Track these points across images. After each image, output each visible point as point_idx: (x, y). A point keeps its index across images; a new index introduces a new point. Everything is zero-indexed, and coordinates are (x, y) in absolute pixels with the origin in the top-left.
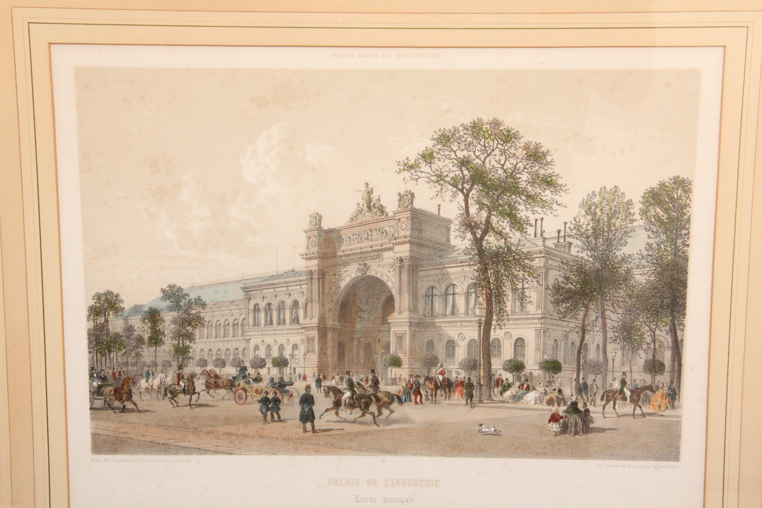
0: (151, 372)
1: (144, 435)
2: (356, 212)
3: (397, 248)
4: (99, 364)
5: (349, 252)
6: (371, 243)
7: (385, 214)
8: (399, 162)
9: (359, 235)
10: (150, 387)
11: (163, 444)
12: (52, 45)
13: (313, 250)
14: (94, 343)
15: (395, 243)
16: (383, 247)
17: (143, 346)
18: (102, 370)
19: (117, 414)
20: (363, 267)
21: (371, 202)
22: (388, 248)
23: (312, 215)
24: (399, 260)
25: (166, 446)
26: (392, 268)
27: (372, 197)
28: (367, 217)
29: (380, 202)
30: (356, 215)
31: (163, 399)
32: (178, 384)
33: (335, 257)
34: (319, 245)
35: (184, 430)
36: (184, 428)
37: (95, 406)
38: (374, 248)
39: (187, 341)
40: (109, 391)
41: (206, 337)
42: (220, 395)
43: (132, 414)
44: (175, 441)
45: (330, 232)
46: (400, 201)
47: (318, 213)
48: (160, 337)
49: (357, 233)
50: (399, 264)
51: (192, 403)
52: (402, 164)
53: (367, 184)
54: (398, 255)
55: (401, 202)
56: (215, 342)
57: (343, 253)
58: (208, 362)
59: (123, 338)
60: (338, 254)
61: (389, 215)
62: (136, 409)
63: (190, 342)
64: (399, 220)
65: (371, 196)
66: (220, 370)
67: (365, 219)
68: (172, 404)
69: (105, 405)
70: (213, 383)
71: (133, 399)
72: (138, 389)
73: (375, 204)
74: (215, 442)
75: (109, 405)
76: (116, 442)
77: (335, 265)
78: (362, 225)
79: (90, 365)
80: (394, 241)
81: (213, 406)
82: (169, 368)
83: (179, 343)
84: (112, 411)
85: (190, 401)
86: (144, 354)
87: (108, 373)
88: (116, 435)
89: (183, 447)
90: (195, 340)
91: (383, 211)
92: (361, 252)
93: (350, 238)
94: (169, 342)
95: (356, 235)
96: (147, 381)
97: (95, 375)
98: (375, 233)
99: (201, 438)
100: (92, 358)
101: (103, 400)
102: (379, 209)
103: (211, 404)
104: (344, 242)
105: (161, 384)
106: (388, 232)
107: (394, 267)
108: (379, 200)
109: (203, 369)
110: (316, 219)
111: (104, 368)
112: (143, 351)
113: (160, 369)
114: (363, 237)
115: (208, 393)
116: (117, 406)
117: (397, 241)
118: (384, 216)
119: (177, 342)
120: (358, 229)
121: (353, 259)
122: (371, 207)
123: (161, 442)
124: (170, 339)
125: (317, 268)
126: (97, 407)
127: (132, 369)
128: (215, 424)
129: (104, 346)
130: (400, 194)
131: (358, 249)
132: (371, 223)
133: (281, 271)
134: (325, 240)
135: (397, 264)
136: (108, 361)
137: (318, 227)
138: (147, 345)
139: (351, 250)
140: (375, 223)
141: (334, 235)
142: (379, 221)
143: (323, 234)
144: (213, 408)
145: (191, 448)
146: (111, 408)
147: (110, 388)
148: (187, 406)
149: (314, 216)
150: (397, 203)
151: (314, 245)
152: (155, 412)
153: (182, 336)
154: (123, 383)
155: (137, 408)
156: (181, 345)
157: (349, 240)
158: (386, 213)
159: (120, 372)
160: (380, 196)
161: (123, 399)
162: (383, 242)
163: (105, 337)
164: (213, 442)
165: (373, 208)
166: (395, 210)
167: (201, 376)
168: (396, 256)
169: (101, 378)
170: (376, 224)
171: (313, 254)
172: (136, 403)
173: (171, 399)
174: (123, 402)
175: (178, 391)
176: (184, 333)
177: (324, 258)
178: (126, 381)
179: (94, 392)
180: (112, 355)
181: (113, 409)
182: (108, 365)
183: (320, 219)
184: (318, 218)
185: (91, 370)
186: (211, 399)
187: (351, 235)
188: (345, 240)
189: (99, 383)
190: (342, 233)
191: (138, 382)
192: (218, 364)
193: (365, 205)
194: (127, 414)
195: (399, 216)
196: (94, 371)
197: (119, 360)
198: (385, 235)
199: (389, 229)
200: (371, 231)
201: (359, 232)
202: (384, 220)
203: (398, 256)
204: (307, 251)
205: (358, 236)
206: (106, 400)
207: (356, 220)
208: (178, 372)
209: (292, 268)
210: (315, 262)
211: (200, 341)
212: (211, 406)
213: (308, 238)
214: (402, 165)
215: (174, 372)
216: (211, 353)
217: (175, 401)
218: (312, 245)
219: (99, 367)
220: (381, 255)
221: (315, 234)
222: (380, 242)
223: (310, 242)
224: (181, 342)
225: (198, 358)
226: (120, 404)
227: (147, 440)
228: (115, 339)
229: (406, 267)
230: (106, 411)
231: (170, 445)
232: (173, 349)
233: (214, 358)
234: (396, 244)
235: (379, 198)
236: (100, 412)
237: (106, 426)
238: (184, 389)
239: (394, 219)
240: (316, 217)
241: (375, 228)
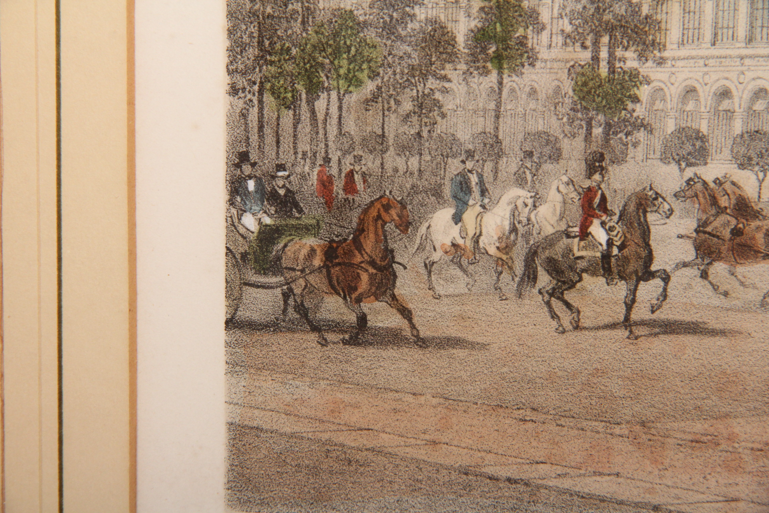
0: (474, 179)
1: (435, 443)
4: (270, 139)
10: (469, 244)
11: (509, 480)
14: (252, 52)
17: (448, 70)
18: (281, 167)
19: (331, 351)
25: (522, 488)
31: (520, 295)
32: (584, 234)
35: (600, 426)
36: (597, 418)
37: (248, 314)
39: (630, 54)
40: (304, 252)
41: (708, 36)
42: (755, 287)
43: (391, 352)
44: (560, 470)
48: (521, 31)
51: (635, 316)
56: (747, 61)
58: (713, 143)
59: (370, 35)
62: (407, 332)
63: (642, 57)
66: (761, 182)
68: (554, 316)
69: (285, 311)
70: (727, 234)
71: (396, 292)
72: (421, 248)
74: (722, 481)
75: (301, 309)
76: (324, 467)
79: (232, 144)
81: (722, 333)
82: (548, 167)
83: (596, 59)
84: (313, 337)
85: (629, 306)
86: (449, 105)
87: (304, 177)
88: (325, 436)
89: (591, 496)
90: (662, 47)
94: (556, 52)
96: (457, 218)
97: (251, 185)
99: (667, 462)
100: (244, 115)
101: (278, 291)
103: (713, 324)
105: (514, 230)
109: (689, 173)
111: (286, 157)
112: (445, 91)
113: (513, 167)
115: (704, 275)
116: (333, 316)
119: (586, 56)
123: (503, 472)
124: (560, 40)
126: (256, 317)
127: (400, 163)
128: (728, 409)
129: (289, 67)
136: (305, 127)
138: (463, 67)
144: (720, 341)
145: (621, 503)
146: (309, 322)
147: (310, 241)
148: (613, 326)
152: (484, 346)
153: (611, 29)
154: (361, 221)
155: (413, 327)
156: (604, 71)
159: (350, 175)
161: (360, 291)
163: (297, 27)
164: (712, 483)
167: (677, 205)
169: (273, 196)
172: (410, 306)
173: (551, 295)
174: (359, 300)
175: (581, 264)
176: (619, 19)
178: (374, 213)
179: (244, 256)
180: (320, 105)
181: (315, 328)
182: (304, 146)
185: (238, 166)
186: (717, 301)
189: (267, 220)
191: (422, 218)
192: (752, 153)
194: (371, 351)
196: (247, 169)
197: (350, 126)
206: (291, 290)
208: (587, 184)
211: (683, 52)
212: (713, 333)
215: (571, 182)
216: (725, 104)
217: (568, 305)
219: (270, 150)
224: (604, 54)
225: (671, 127)
226: (345, 310)
227: (448, 462)
228: (336, 35)
230: (289, 335)
231: (538, 487)
232: (568, 87)
233: (738, 127)
236: (266, 337)
237: (288, 399)
238: (606, 257)
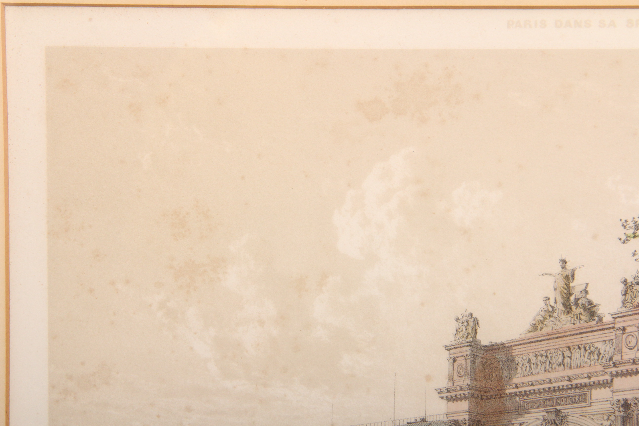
2: (541, 313)
3: (618, 382)
5: (528, 389)
6: (570, 373)
7: (596, 318)
8: (626, 221)
9: (546, 356)
12: (7, 8)
13: (461, 383)
15: (614, 373)
16: (592, 380)
20: (552, 416)
21: (570, 295)
22: (601, 382)
23: (460, 317)
24: (623, 406)
26: (608, 419)
27: (573, 287)
28: (563, 323)
29: (589, 297)
30: (542, 319)
33: (501, 396)
34: (473, 374)
38: (574, 382)
45: (492, 350)
46: (625, 294)
47: (472, 315)
49: (543, 352)
50: (622, 414)
52: (632, 225)
53: (564, 262)
54: (621, 396)
55: (628, 297)
57: (516, 390)
60: (508, 391)
61: (605, 320)
64: (624, 329)
65: (571, 285)
67: (558, 327)
73: (579, 299)
77: (501, 412)
78: (554, 338)
80: (614, 370)
91: (593, 312)
92: (549, 388)
93: (529, 361)
95: (542, 356)
98: (576, 354)
102: (585, 309)
104: (519, 368)
106: (602, 352)
107: (612, 418)
108: (586, 292)
110: (468, 325)
114: (554, 360)
117: (619, 369)
118: (594, 323)
120: (544, 345)
121: (535, 402)
122: (570, 305)
125: (467, 417)
130: (625, 282)
131: (544, 382)
132: (571, 335)
133: (401, 421)
134: (484, 364)
135: (617, 413)
137: (471, 339)
139: (532, 385)
140: (577, 334)
141: (500, 355)
142: (585, 330)
143: (480, 353)
149: (465, 319)
150: (620, 298)
151: (463, 373)
157: (528, 365)
158: (598, 316)
160: (587, 284)
162: (592, 370)
165: (574, 307)
166: (615, 311)
168: (616, 398)
170: (580, 336)
171: (461, 389)
177: (482, 399)
183: (475, 325)
184: (471, 324)
187: (531, 356)
188: (521, 365)
190: (515, 351)
193: (560, 301)
195: (623, 321)
198: (596, 357)
199: (603, 347)
200: (570, 349)
201: (546, 351)
202: (594, 329)
203: (620, 398)
204: (450, 385)
205: (544, 358)
207: (542, 328)
209: (422, 415)
210: (464, 405)
213: (451, 361)
214: (631, 227)
218: (459, 373)
220: (588, 395)
221: (465, 354)
222: (586, 370)
223: (456, 367)
229: (635, 417)
234: (617, 375)
235: (586, 287)
239: (613, 327)
240: (467, 322)
241: (577, 343)
